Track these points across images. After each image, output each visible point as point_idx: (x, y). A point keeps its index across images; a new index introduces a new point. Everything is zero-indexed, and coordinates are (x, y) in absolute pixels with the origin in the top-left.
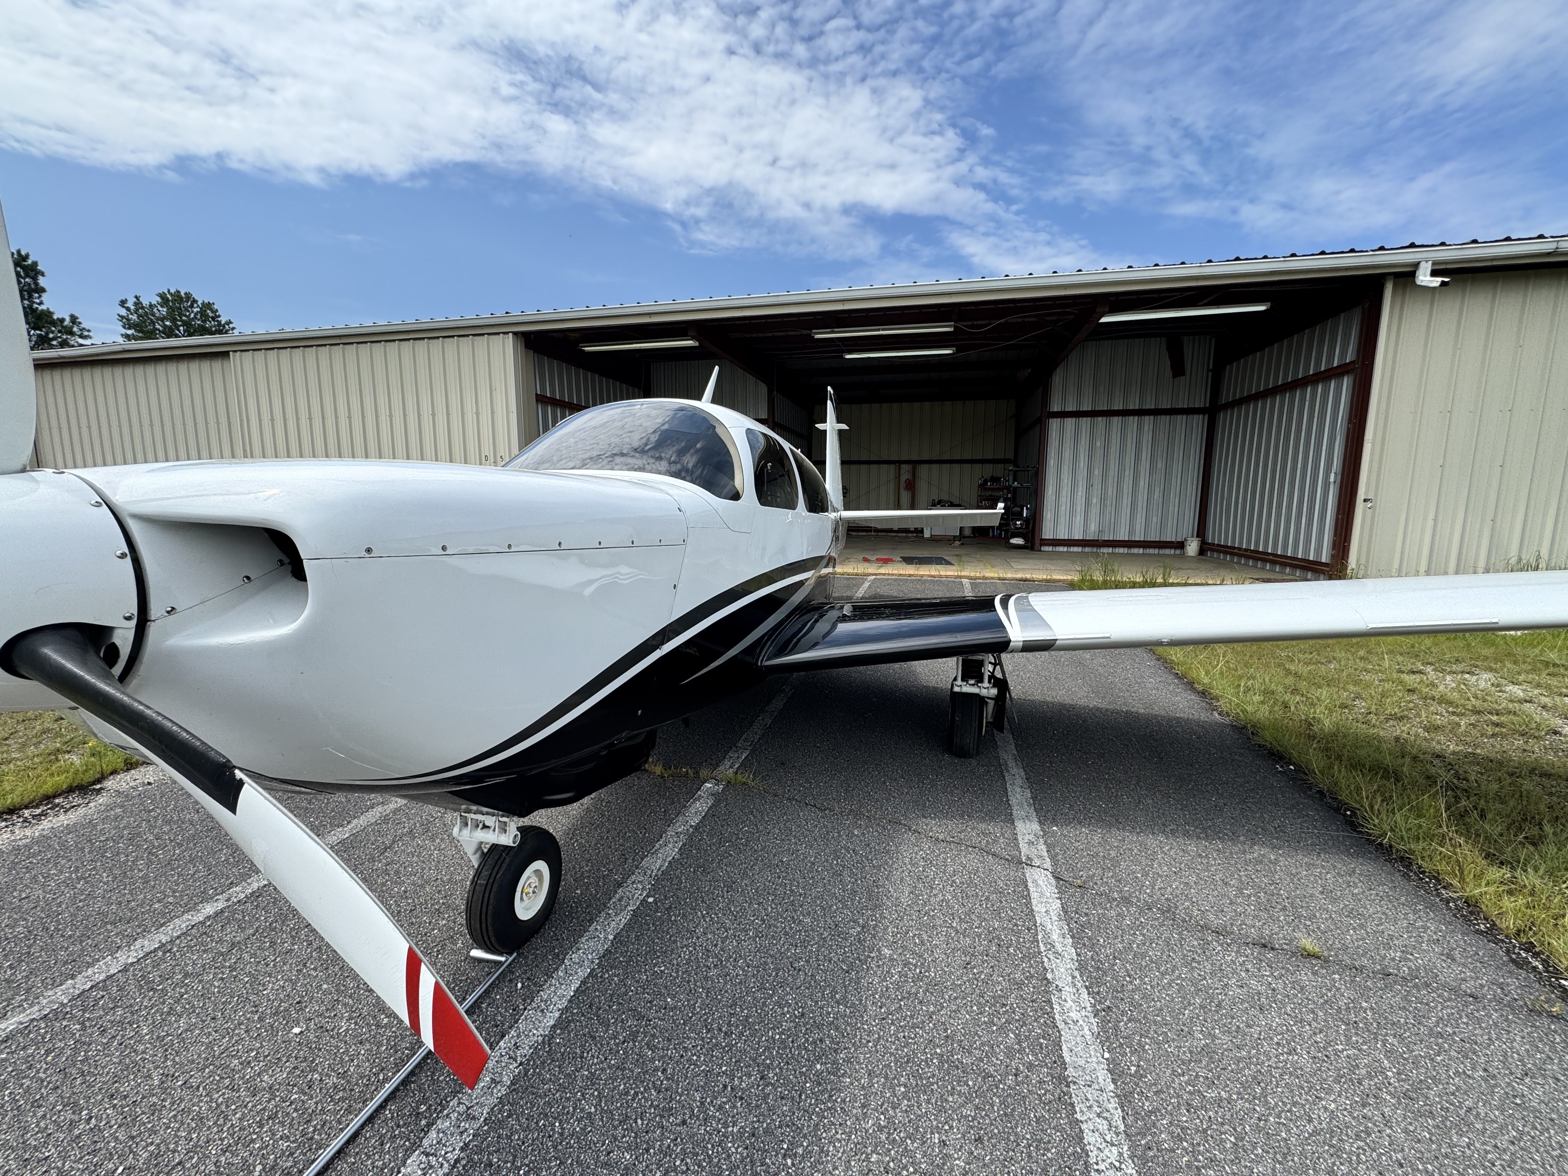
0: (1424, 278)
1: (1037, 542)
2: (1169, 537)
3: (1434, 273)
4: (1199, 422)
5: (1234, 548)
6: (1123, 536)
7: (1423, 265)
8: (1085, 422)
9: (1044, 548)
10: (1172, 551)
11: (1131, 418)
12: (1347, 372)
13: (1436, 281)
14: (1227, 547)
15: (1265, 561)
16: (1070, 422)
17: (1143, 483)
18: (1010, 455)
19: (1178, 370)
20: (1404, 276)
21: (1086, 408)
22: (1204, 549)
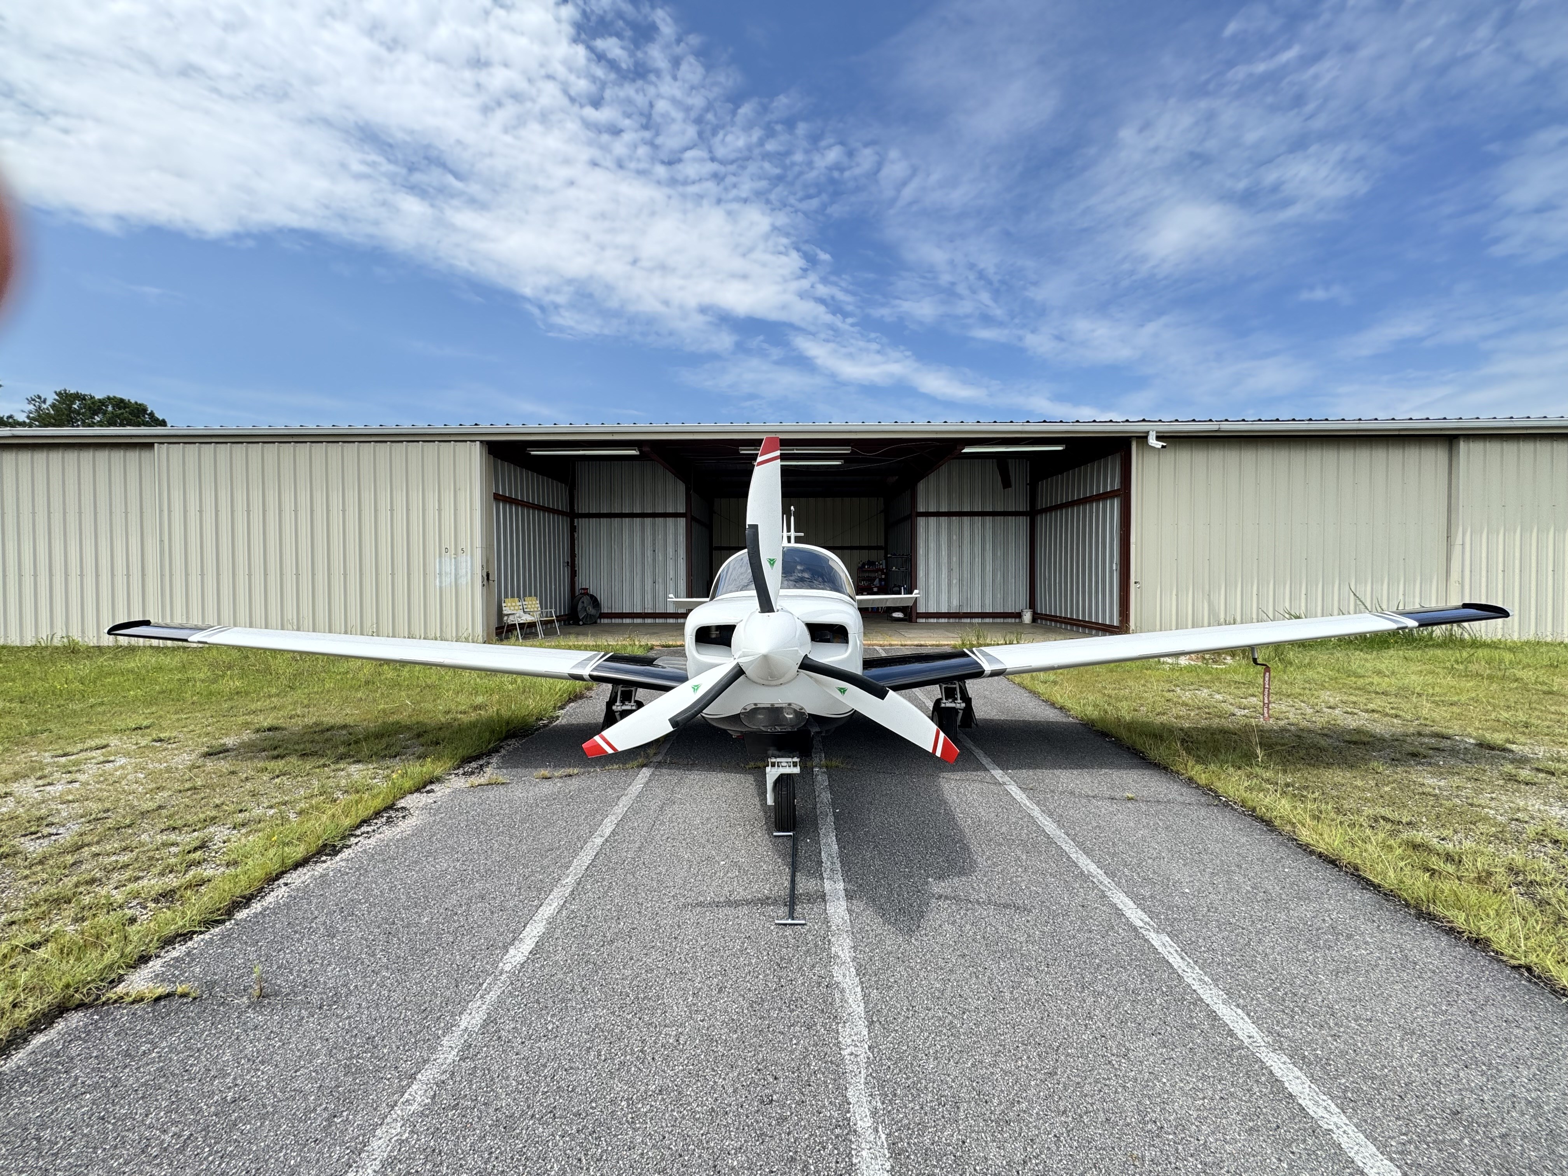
0: (1153, 441)
1: (914, 615)
2: (1010, 610)
3: (1159, 438)
4: (1024, 521)
5: (1057, 617)
6: (977, 609)
7: (1151, 433)
8: (944, 520)
9: (919, 620)
10: (1013, 620)
11: (976, 518)
12: (1116, 496)
13: (1159, 445)
14: (1051, 616)
15: (1078, 626)
16: (932, 520)
17: (989, 568)
18: (883, 544)
19: (1006, 484)
20: (1143, 438)
21: (944, 509)
22: (1035, 618)
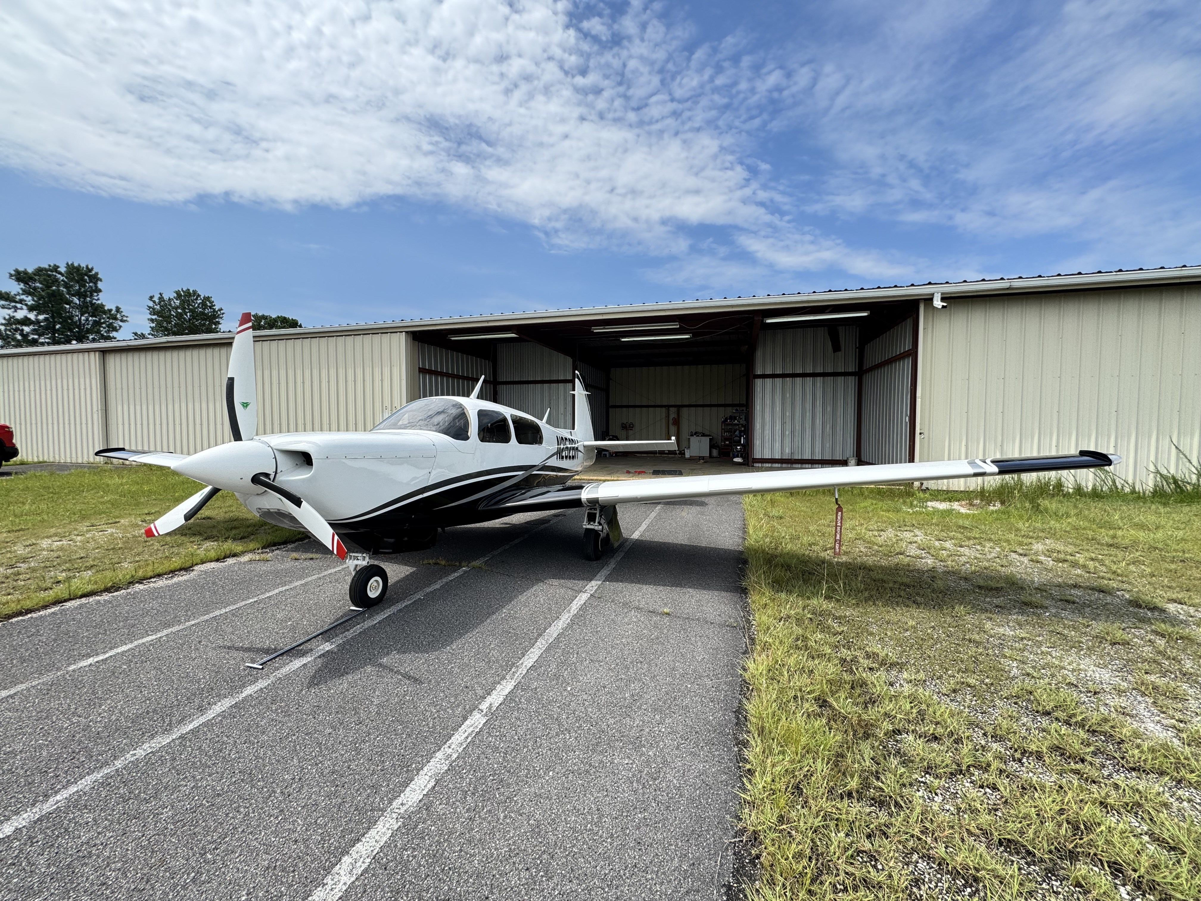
0: (937, 303)
1: (750, 460)
2: (838, 457)
3: (941, 299)
7: (936, 295)
8: (778, 381)
9: (756, 465)
11: (808, 378)
12: (908, 356)
13: (942, 305)
19: (836, 348)
20: (929, 300)
21: (779, 372)
22: (859, 464)
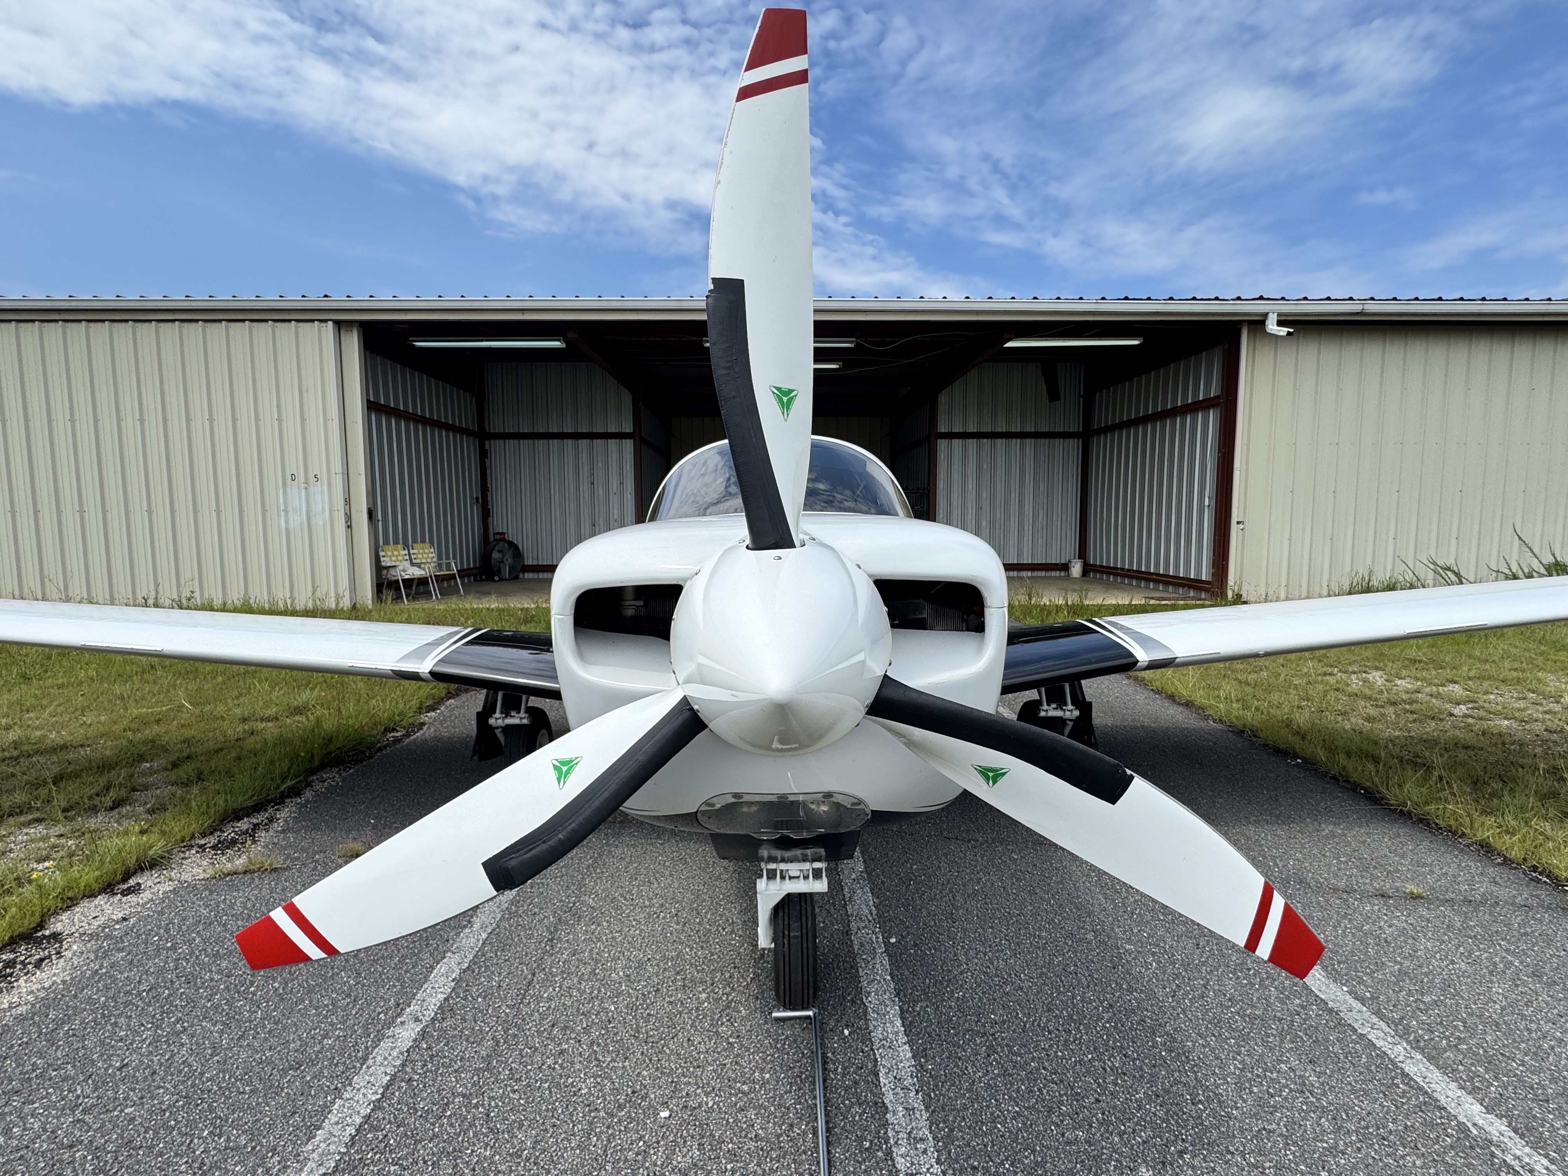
0: (1272, 327)
3: (1280, 323)
4: (1074, 446)
5: (1117, 569)
7: (1270, 315)
8: (972, 443)
10: (1058, 573)
11: (1014, 440)
12: (1213, 406)
13: (1283, 331)
14: (1110, 568)
15: (1148, 580)
16: (957, 443)
17: (1028, 504)
19: (1054, 395)
20: (1258, 324)
21: (972, 429)
22: (1087, 570)
